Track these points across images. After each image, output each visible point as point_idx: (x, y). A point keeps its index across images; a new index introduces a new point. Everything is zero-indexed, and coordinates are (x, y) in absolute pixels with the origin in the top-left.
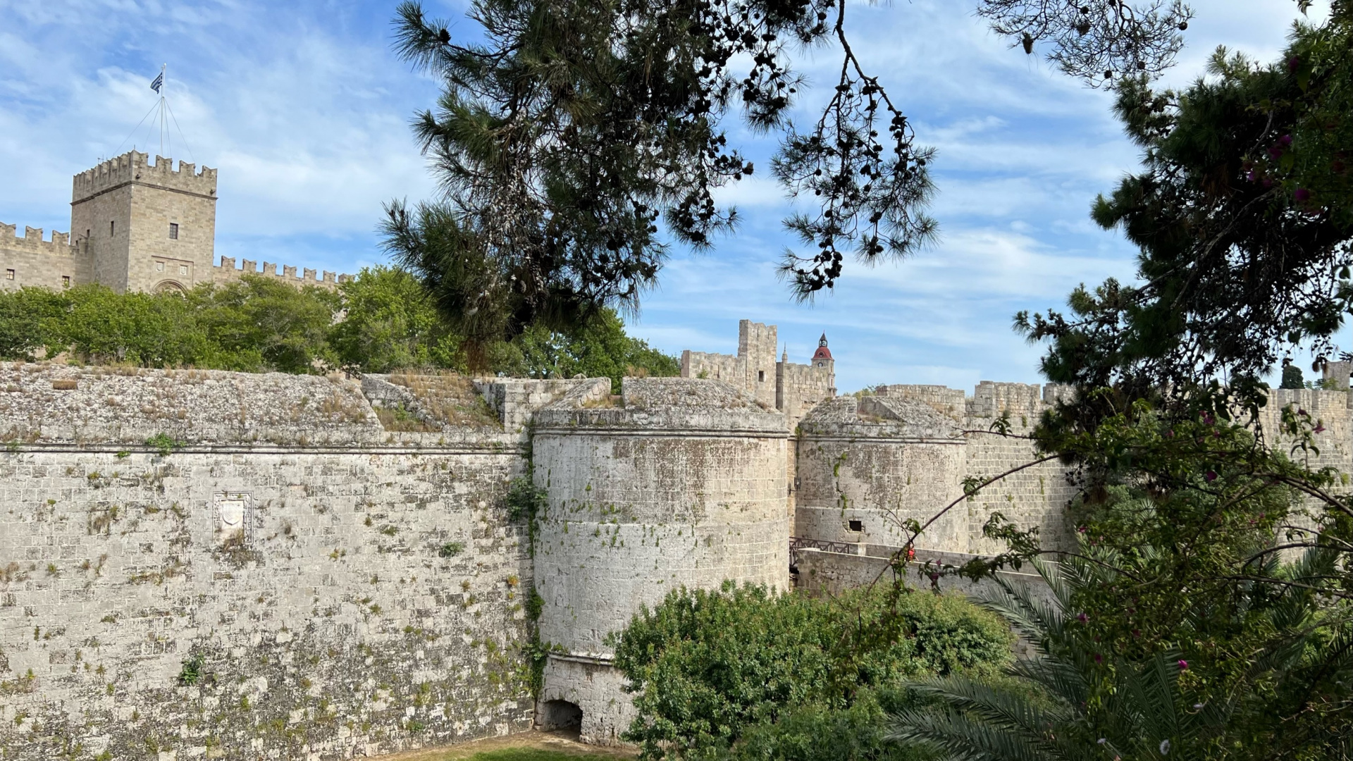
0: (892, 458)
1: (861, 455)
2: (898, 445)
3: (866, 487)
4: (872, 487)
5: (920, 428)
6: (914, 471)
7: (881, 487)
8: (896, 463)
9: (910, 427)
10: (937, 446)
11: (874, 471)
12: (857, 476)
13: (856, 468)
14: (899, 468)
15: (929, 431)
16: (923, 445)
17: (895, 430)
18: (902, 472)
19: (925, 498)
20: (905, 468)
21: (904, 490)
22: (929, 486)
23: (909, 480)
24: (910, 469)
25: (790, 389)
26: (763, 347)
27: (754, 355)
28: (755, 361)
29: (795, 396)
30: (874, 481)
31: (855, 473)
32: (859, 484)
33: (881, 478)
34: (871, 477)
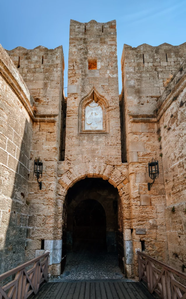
25: (137, 69)
26: (94, 39)
27: (80, 47)
28: (82, 52)
29: (148, 75)
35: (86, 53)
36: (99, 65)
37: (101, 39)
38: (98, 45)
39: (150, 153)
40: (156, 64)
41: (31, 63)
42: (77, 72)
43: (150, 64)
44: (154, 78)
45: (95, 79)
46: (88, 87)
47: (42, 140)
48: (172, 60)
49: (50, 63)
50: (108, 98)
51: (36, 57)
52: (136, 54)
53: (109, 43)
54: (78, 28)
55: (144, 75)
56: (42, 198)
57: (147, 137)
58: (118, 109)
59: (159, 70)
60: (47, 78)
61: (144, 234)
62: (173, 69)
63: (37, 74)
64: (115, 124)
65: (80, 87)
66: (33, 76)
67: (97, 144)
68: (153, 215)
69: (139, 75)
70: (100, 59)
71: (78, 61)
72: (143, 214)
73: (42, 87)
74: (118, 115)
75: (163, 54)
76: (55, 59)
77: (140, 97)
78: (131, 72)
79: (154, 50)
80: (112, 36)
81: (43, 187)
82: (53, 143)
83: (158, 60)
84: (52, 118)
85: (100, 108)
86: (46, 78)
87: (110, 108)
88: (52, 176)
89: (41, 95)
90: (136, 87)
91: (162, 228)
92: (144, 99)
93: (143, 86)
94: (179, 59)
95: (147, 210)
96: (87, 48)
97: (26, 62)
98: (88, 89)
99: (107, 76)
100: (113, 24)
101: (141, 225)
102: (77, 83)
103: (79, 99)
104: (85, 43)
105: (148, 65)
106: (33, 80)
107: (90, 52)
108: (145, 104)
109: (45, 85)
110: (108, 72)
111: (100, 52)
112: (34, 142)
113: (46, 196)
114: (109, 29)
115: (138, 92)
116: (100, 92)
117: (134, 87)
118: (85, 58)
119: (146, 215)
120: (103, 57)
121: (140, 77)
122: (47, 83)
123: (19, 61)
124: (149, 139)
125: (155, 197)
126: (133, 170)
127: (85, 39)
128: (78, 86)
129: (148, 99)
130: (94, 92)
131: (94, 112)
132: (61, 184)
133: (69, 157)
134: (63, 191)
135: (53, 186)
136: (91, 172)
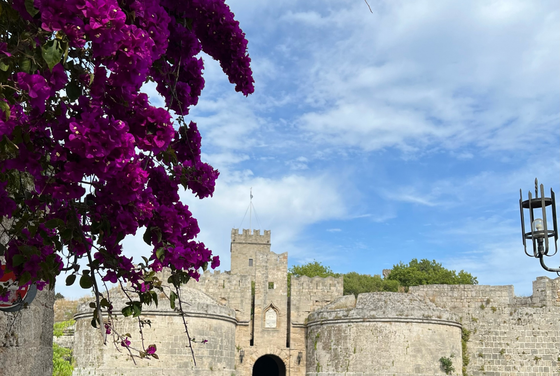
0: (343, 334)
1: (326, 333)
2: (347, 324)
3: (328, 356)
4: (331, 356)
5: (365, 311)
6: (359, 343)
7: (336, 356)
8: (345, 338)
9: (357, 311)
10: (380, 324)
11: (332, 344)
12: (324, 349)
13: (324, 343)
14: (348, 341)
15: (373, 313)
16: (368, 324)
17: (345, 313)
18: (350, 345)
19: (369, 363)
20: (352, 342)
21: (351, 357)
22: (373, 354)
23: (355, 350)
24: (356, 342)
26: (272, 267)
27: (263, 272)
28: (264, 276)
29: (305, 298)
30: (332, 351)
31: (323, 347)
32: (325, 354)
33: (336, 349)
34: (330, 349)
35: (267, 277)
36: (275, 286)
37: (277, 267)
38: (275, 272)
40: (310, 290)
41: (232, 285)
42: (261, 290)
43: (307, 290)
44: (308, 300)
45: (273, 296)
46: (268, 301)
48: (320, 288)
49: (244, 286)
50: (279, 308)
51: (235, 281)
52: (298, 282)
53: (282, 270)
54: (262, 257)
55: (302, 297)
56: (242, 367)
58: (286, 316)
59: (312, 294)
60: (243, 297)
62: (320, 294)
63: (236, 294)
64: (284, 325)
65: (263, 301)
66: (234, 295)
67: (273, 337)
69: (299, 297)
70: (276, 282)
71: (262, 282)
73: (240, 302)
74: (286, 319)
75: (315, 284)
76: (247, 283)
77: (299, 312)
78: (295, 295)
79: (310, 281)
80: (285, 265)
81: (243, 361)
82: (248, 337)
83: (311, 288)
84: (247, 324)
85: (275, 313)
87: (281, 315)
88: (248, 356)
89: (239, 307)
90: (297, 305)
92: (301, 313)
93: (301, 304)
94: (324, 288)
95: (297, 373)
96: (267, 273)
97: (229, 284)
98: (268, 303)
99: (280, 294)
100: (286, 255)
102: (261, 298)
103: (262, 308)
104: (266, 269)
105: (305, 291)
106: (234, 297)
107: (270, 277)
108: (302, 316)
109: (242, 301)
110: (281, 291)
111: (276, 277)
113: (245, 366)
114: (282, 259)
115: (298, 308)
116: (275, 304)
117: (296, 305)
118: (266, 281)
120: (278, 280)
121: (300, 298)
123: (224, 284)
125: (302, 367)
126: (292, 353)
127: (266, 266)
128: (261, 300)
129: (303, 313)
130: (271, 304)
131: (271, 316)
132: (252, 359)
133: (256, 344)
134: (253, 363)
135: (248, 361)
136: (269, 353)
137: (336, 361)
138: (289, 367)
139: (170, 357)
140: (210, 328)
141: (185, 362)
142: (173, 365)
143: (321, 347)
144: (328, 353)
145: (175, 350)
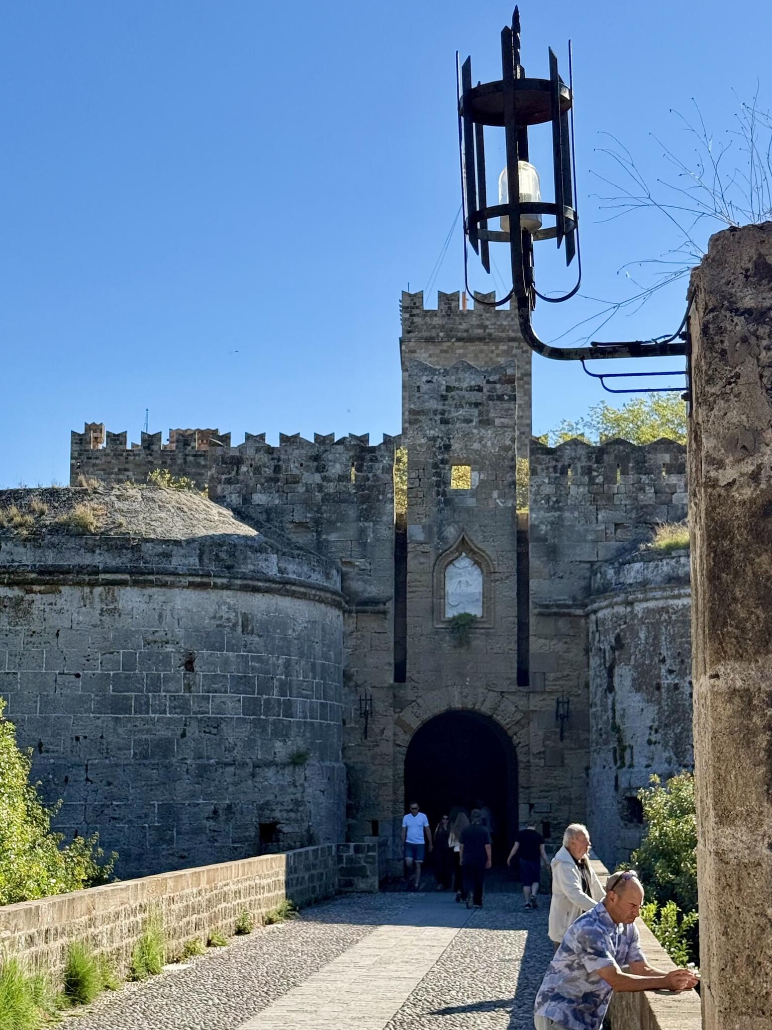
1: (642, 635)
13: (636, 667)
25: (554, 499)
26: (464, 413)
27: (432, 432)
28: (437, 446)
29: (576, 514)
30: (664, 695)
31: (634, 680)
32: (641, 705)
33: (676, 687)
34: (658, 687)
35: (447, 447)
36: (475, 478)
37: (481, 414)
38: (473, 429)
39: (568, 675)
40: (594, 489)
41: (329, 479)
42: (428, 493)
43: (583, 490)
44: (588, 521)
45: (466, 510)
46: (452, 529)
47: (364, 648)
48: (630, 480)
49: (370, 482)
50: (491, 552)
51: (338, 466)
52: (554, 463)
53: (498, 422)
56: (369, 754)
57: (566, 643)
58: (514, 578)
59: (600, 502)
60: (367, 518)
61: (547, 812)
62: (629, 502)
63: (343, 507)
64: (507, 612)
65: (434, 529)
66: (336, 511)
68: (565, 782)
69: (557, 514)
70: (477, 462)
71: (429, 467)
72: (549, 781)
73: (357, 536)
74: (513, 591)
75: (611, 466)
76: (379, 472)
77: (556, 563)
78: (541, 508)
79: (594, 456)
80: (506, 406)
81: (371, 735)
82: (385, 654)
83: (599, 480)
84: (381, 607)
85: (477, 571)
86: (364, 518)
87: (497, 576)
88: (386, 716)
89: (355, 555)
90: (550, 540)
91: (579, 802)
92: (564, 567)
93: (565, 538)
94: (644, 478)
95: (556, 773)
96: (448, 435)
98: (453, 535)
99: (491, 506)
100: (509, 371)
101: (545, 797)
102: (427, 520)
103: (434, 554)
104: (444, 422)
105: (578, 491)
106: (337, 521)
107: (456, 446)
108: (566, 577)
109: (362, 532)
110: (495, 494)
111: (476, 446)
112: (348, 653)
113: (377, 749)
114: (498, 386)
115: (553, 552)
116: (477, 539)
117: (545, 540)
118: (445, 462)
119: (553, 781)
120: (483, 458)
121: (560, 518)
122: (366, 528)
124: (568, 648)
125: (571, 752)
126: (535, 706)
127: (443, 413)
128: (430, 526)
129: (573, 566)
130: (463, 539)
131: (463, 579)
132: (401, 726)
133: (415, 677)
134: (405, 739)
135: (388, 733)
136: (457, 705)
137: (678, 731)
138: (527, 753)
139: (111, 724)
140: (244, 627)
141: (161, 739)
142: (120, 749)
143: (628, 683)
144: (648, 701)
145: (128, 698)
